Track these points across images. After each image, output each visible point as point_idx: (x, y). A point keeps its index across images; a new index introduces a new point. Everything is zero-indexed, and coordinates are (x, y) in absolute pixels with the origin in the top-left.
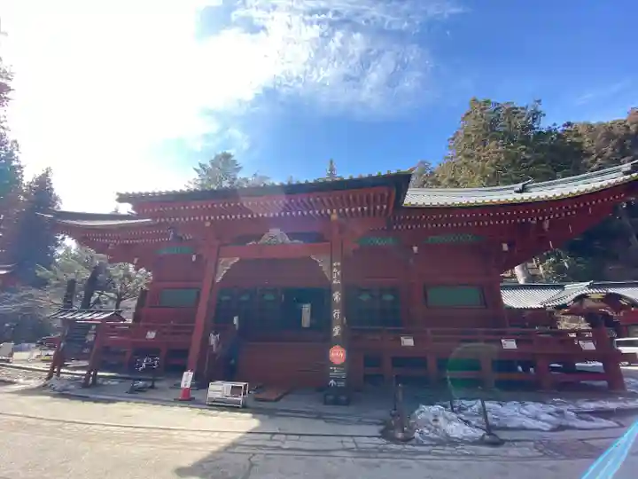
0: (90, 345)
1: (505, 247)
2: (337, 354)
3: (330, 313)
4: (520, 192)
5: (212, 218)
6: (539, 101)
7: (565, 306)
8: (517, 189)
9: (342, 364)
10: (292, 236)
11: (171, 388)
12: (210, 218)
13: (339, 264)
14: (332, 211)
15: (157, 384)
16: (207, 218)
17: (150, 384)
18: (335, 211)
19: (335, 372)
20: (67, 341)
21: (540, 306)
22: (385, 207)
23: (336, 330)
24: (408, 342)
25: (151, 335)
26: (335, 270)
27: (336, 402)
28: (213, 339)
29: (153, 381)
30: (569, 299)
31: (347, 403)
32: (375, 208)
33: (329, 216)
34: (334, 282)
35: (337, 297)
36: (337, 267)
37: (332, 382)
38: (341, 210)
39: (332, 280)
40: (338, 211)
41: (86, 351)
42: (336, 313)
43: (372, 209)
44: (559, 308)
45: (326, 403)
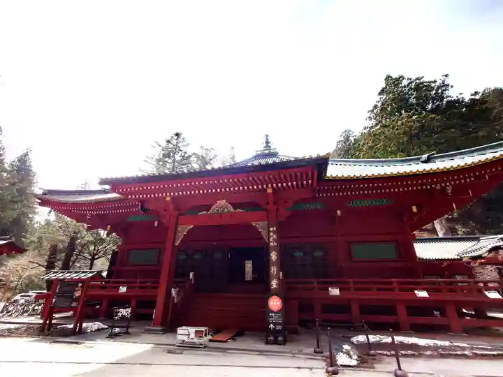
0: (77, 299)
1: (414, 209)
2: (275, 303)
3: (268, 269)
4: (426, 162)
5: (172, 194)
6: (446, 76)
7: (480, 257)
8: (423, 159)
9: (279, 311)
10: (235, 206)
11: (142, 333)
12: (170, 194)
13: (275, 229)
14: (267, 187)
15: (130, 330)
16: (168, 194)
17: (124, 330)
18: (270, 186)
19: (274, 318)
20: (58, 297)
21: (456, 257)
22: (310, 181)
23: (274, 284)
24: (335, 292)
25: (123, 289)
26: (271, 234)
27: (275, 342)
28: (174, 292)
29: (128, 327)
30: (484, 250)
31: (284, 343)
32: (302, 183)
33: (265, 190)
34: (272, 244)
35: (274, 256)
36: (273, 231)
37: (272, 325)
38: (275, 185)
39: (270, 242)
40: (272, 186)
41: (74, 304)
42: (274, 269)
43: (300, 183)
44: (474, 258)
45: (267, 343)
